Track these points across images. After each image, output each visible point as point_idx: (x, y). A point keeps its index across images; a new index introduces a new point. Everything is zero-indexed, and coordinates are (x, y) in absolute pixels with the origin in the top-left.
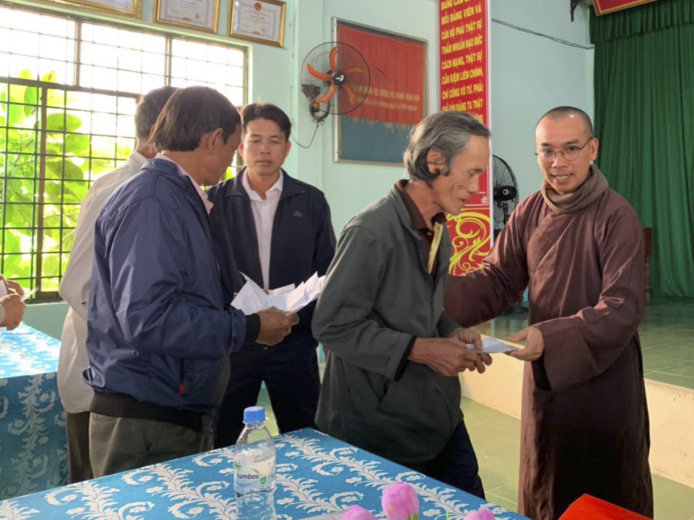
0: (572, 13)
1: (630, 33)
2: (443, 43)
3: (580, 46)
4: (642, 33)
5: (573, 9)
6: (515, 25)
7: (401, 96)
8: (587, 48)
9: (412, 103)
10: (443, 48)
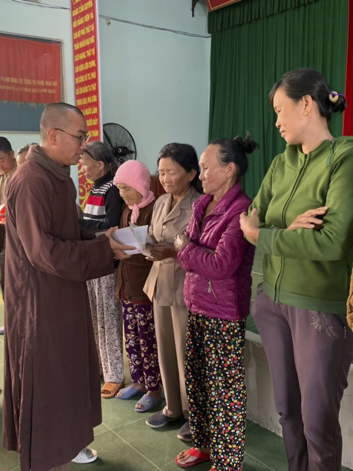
0: (193, 10)
1: (233, 25)
2: (75, 41)
3: (200, 36)
4: (240, 25)
5: (194, 6)
6: (141, 23)
7: (41, 83)
8: (206, 37)
9: (52, 87)
10: (75, 45)
